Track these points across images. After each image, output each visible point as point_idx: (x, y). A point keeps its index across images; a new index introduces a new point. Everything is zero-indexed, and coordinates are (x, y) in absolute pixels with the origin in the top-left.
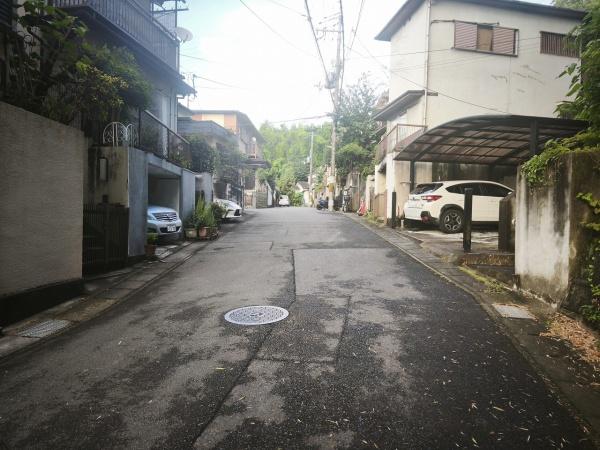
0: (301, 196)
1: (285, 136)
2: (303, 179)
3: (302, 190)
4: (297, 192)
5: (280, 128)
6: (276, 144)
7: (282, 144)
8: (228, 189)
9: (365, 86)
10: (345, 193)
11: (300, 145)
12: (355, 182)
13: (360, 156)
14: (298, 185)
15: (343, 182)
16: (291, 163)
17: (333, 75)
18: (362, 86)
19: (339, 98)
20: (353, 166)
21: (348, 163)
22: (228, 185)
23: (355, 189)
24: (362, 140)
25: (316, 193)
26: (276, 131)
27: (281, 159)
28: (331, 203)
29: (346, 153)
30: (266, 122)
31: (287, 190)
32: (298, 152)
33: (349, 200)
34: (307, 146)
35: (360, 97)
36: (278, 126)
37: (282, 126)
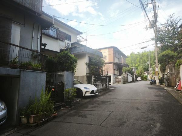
0: (146, 77)
1: (139, 56)
2: (147, 70)
3: (147, 74)
4: (145, 75)
5: (137, 53)
6: (136, 59)
7: (138, 59)
8: (93, 78)
9: (171, 22)
10: (165, 76)
11: (145, 58)
12: (171, 70)
13: (173, 56)
14: (145, 72)
15: (163, 70)
16: (142, 65)
17: (153, 21)
18: (169, 23)
19: (157, 31)
20: (169, 61)
21: (166, 61)
22: (93, 76)
23: (171, 74)
24: (173, 48)
25: (153, 75)
26: (136, 54)
27: (138, 64)
28: (157, 81)
29: (163, 56)
30: (132, 52)
31: (141, 75)
32: (144, 61)
33: (168, 79)
34: (148, 58)
35: (169, 28)
36: (136, 53)
37: (138, 53)
